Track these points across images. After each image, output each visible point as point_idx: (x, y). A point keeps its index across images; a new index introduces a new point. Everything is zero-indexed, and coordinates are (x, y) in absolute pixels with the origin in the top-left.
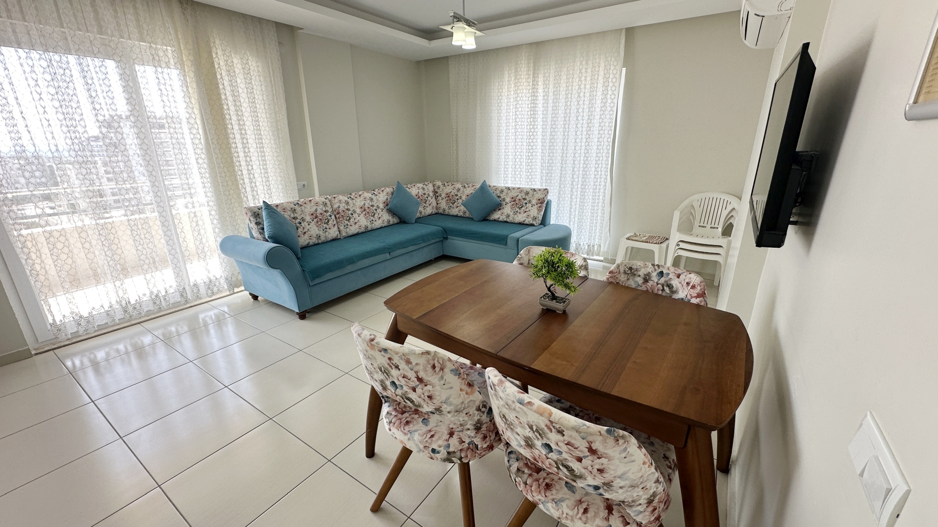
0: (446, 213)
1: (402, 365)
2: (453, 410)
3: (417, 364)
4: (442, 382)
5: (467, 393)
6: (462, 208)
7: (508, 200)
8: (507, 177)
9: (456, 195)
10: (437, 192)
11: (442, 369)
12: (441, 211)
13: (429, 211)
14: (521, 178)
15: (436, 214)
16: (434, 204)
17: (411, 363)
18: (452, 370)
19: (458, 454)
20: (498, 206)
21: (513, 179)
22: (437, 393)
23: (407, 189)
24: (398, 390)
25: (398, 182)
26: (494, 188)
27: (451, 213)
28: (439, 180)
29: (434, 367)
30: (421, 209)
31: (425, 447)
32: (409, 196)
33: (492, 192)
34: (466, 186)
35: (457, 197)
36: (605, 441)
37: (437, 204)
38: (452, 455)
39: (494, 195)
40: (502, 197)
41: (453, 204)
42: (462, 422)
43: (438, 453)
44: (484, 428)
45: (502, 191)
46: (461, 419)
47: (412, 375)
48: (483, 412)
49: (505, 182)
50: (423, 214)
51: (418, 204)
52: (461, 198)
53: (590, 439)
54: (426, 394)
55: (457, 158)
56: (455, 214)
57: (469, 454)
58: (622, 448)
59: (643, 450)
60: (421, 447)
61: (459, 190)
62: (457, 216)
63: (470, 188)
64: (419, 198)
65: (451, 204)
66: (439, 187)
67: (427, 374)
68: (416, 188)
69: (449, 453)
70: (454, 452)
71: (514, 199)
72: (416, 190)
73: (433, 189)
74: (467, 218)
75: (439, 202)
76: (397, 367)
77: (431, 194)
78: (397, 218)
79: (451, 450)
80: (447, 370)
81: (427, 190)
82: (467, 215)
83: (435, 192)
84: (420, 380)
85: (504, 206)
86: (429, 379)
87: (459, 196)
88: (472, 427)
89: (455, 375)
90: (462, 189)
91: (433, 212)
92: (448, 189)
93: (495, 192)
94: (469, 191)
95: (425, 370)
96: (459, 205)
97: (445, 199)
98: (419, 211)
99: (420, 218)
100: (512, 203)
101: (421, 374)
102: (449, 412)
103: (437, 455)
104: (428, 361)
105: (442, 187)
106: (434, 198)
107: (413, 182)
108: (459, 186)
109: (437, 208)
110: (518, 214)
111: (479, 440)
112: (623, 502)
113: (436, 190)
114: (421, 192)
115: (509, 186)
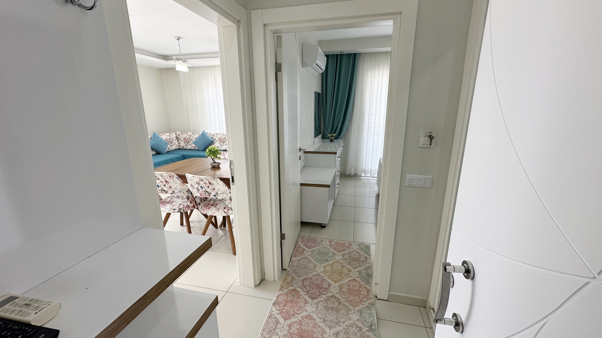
0: (185, 148)
1: (160, 178)
2: (178, 191)
3: (165, 176)
4: (174, 181)
5: (182, 185)
6: (194, 145)
7: (217, 139)
8: (216, 128)
9: (189, 139)
10: (178, 138)
11: (173, 177)
12: (181, 147)
13: (174, 147)
14: (223, 128)
15: (179, 149)
16: (177, 144)
17: (163, 176)
18: (176, 177)
19: (183, 209)
20: (212, 143)
21: (219, 129)
22: (172, 186)
23: (159, 136)
24: (159, 188)
25: (154, 132)
26: (209, 134)
27: (188, 148)
28: (178, 131)
29: (170, 176)
30: (169, 146)
31: (171, 209)
32: (162, 140)
33: (208, 136)
34: (195, 133)
35: (190, 140)
36: (211, 180)
37: (179, 144)
38: (181, 209)
39: (210, 137)
40: (214, 138)
41: (188, 143)
42: (182, 196)
43: (176, 209)
44: (190, 199)
45: (214, 135)
46: (182, 195)
47: (163, 180)
48: (189, 193)
49: (216, 131)
50: (171, 149)
51: (167, 144)
52: (192, 140)
53: (208, 180)
54: (169, 186)
55: (188, 119)
56: (190, 148)
57: (186, 208)
58: (216, 181)
59: (222, 181)
60: (170, 209)
61: (190, 136)
62: (191, 149)
63: (196, 135)
64: (167, 141)
65: (187, 143)
66: (179, 135)
67: (168, 179)
68: (165, 135)
69: (179, 209)
70: (181, 208)
71: (220, 139)
72: (165, 137)
73: (175, 136)
74: (196, 150)
75: (180, 143)
76: (159, 179)
77: (175, 139)
78: (155, 152)
79: (180, 208)
80: (174, 177)
81: (172, 137)
82: (196, 148)
83: (177, 138)
84: (166, 182)
85: (215, 142)
86: (169, 181)
87: (191, 139)
88: (186, 198)
89: (177, 179)
90: (192, 135)
91: (177, 148)
92: (185, 136)
93: (210, 136)
94: (196, 136)
95: (168, 178)
96: (191, 144)
97: (183, 141)
98: (168, 148)
99: (169, 151)
100: (219, 141)
101: (167, 180)
102: (177, 192)
103: (175, 210)
104: (168, 175)
105: (181, 134)
106: (176, 140)
107: (164, 132)
108: (190, 133)
109: (179, 146)
110: (222, 146)
111: (189, 203)
112: (222, 199)
113: (177, 137)
114: (168, 138)
115: (218, 132)
